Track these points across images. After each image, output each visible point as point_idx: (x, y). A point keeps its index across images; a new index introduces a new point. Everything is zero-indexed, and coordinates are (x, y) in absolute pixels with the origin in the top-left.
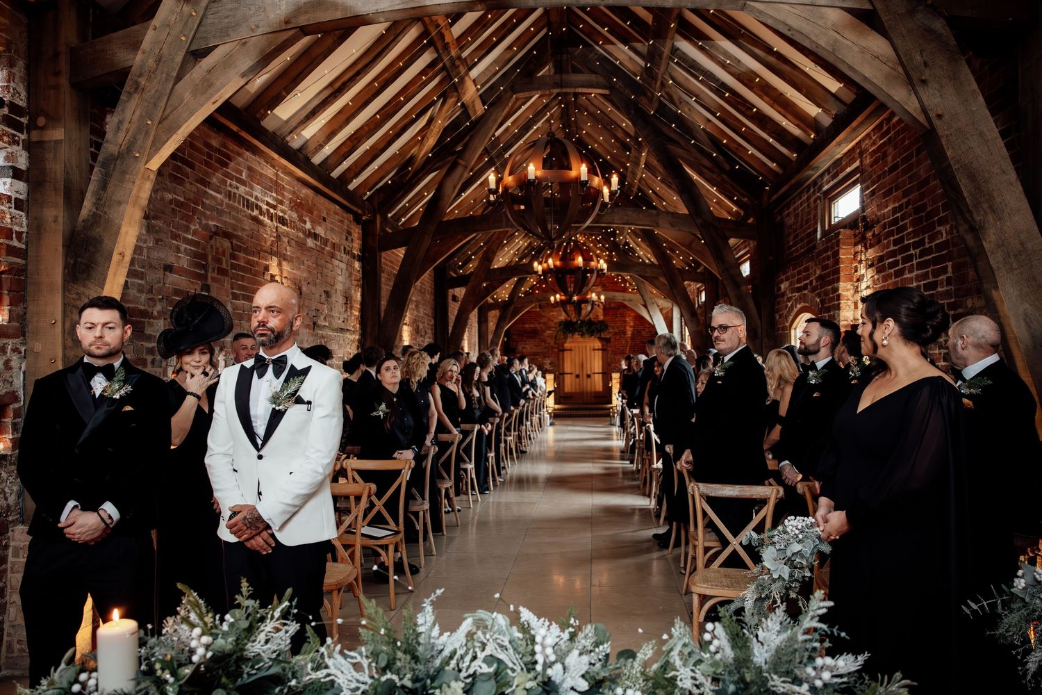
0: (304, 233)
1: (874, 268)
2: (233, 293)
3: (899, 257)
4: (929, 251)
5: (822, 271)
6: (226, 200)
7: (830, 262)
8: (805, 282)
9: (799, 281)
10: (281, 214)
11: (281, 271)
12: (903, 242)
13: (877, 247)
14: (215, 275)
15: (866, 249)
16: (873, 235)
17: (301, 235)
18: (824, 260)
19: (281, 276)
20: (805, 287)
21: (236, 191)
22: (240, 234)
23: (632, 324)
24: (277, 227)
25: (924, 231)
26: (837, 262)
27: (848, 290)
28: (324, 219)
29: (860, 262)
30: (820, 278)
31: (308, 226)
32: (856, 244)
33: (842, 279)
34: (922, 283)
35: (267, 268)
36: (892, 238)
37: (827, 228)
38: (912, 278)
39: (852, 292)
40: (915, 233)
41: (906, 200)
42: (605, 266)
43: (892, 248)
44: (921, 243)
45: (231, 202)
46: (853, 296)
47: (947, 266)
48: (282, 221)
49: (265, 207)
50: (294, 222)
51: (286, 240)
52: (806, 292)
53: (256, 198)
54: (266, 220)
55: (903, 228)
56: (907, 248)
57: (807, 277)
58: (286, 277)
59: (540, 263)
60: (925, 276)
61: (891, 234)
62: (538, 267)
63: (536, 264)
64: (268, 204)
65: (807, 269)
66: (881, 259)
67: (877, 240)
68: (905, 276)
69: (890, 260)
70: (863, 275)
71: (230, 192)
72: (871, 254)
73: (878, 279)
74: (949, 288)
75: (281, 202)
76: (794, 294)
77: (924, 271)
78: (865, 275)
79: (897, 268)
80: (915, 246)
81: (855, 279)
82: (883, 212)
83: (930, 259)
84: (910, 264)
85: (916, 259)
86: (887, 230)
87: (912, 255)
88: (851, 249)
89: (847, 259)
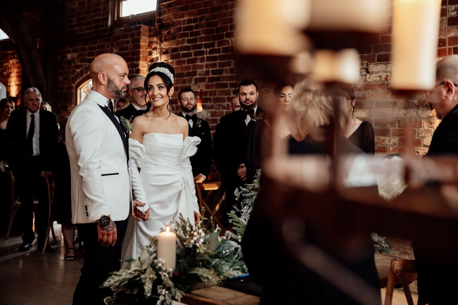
1: (168, 55)
3: (192, 51)
4: (218, 51)
7: (130, 45)
12: (197, 42)
13: (172, 42)
15: (161, 41)
16: (169, 33)
18: (122, 43)
25: (214, 38)
26: (139, 47)
27: (144, 67)
29: (155, 49)
32: (152, 36)
33: (141, 59)
34: (211, 69)
36: (186, 38)
37: (116, 19)
38: (203, 66)
40: (207, 39)
41: (200, 16)
43: (186, 44)
44: (213, 45)
47: (230, 62)
55: (198, 33)
56: (200, 46)
60: (214, 65)
61: (187, 35)
65: (101, 47)
66: (174, 50)
67: (172, 37)
68: (197, 64)
69: (184, 52)
72: (165, 45)
73: (173, 61)
74: (232, 75)
76: (84, 64)
77: (213, 62)
78: (159, 58)
79: (190, 58)
80: (206, 46)
81: (148, 60)
82: (178, 20)
83: (218, 56)
84: (201, 57)
85: (206, 54)
86: (182, 32)
87: (203, 51)
88: (147, 39)
89: (144, 45)
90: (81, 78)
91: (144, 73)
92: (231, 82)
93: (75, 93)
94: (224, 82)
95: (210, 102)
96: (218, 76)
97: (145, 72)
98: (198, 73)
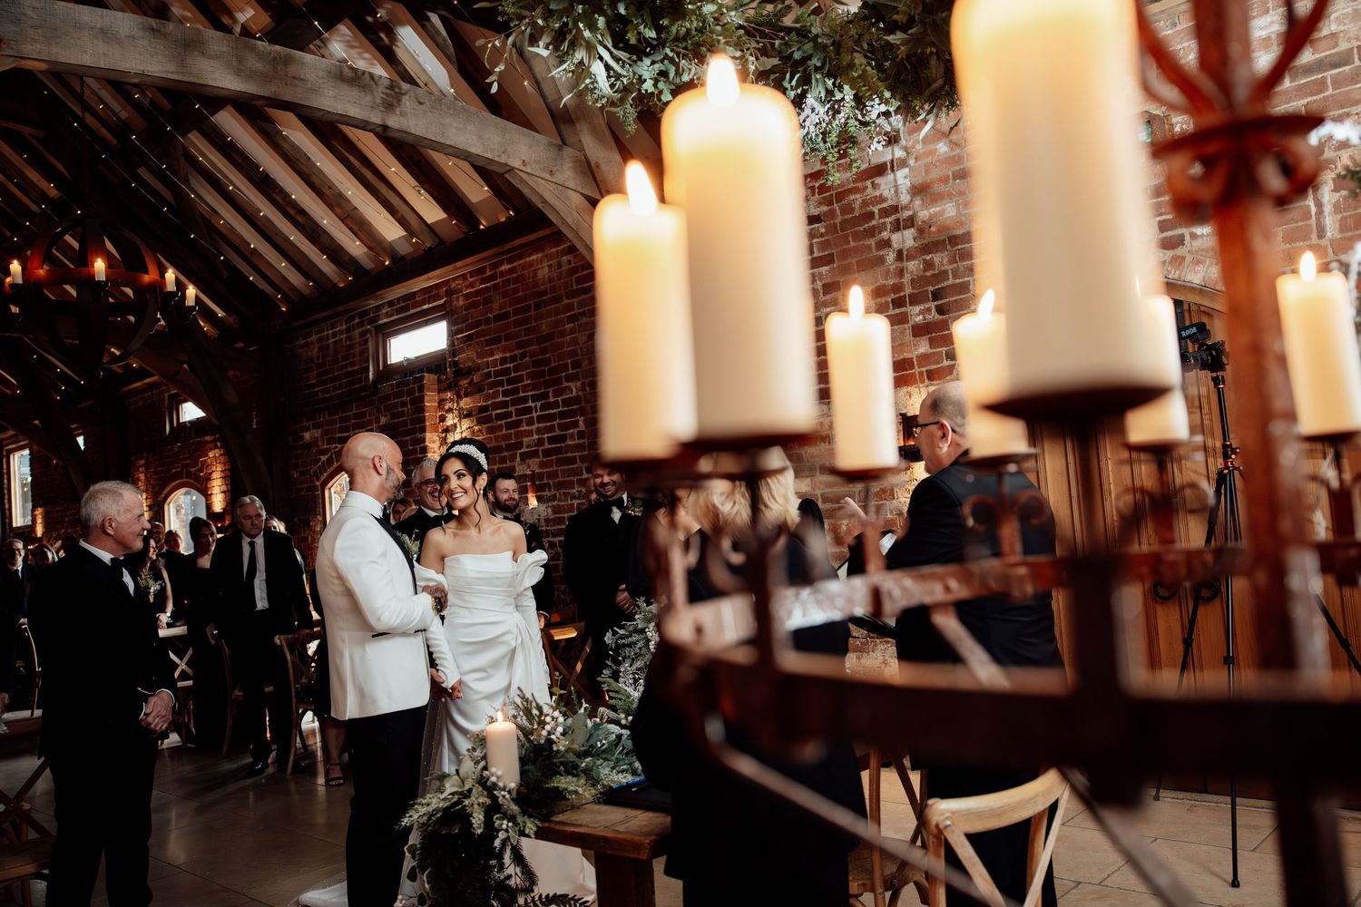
1: (472, 418)
3: (512, 409)
4: (555, 405)
5: (392, 418)
7: (408, 409)
9: (343, 430)
12: (518, 393)
13: (477, 396)
15: (460, 397)
16: (471, 383)
18: (395, 406)
25: (547, 384)
26: (422, 409)
27: (434, 442)
29: (450, 411)
32: (442, 391)
33: (427, 431)
34: (546, 435)
36: (501, 389)
37: (381, 368)
38: (531, 431)
39: (437, 443)
40: (534, 387)
41: (521, 351)
43: (501, 398)
44: (545, 396)
47: (578, 421)
55: (520, 379)
56: (525, 400)
60: (551, 429)
61: (501, 383)
65: (360, 415)
66: (482, 409)
67: (476, 389)
68: (522, 429)
69: (499, 411)
70: (455, 426)
72: (466, 403)
73: (480, 431)
74: (581, 441)
76: (333, 446)
77: (549, 424)
78: (458, 425)
79: (509, 420)
80: (534, 398)
81: (440, 430)
82: (485, 360)
83: (555, 413)
84: (528, 416)
85: (536, 412)
86: (493, 379)
87: (531, 407)
88: (435, 395)
89: (432, 407)
90: (329, 471)
91: (434, 452)
92: (581, 454)
93: (320, 496)
94: (570, 455)
95: (550, 490)
96: (559, 445)
97: (436, 450)
98: (525, 444)
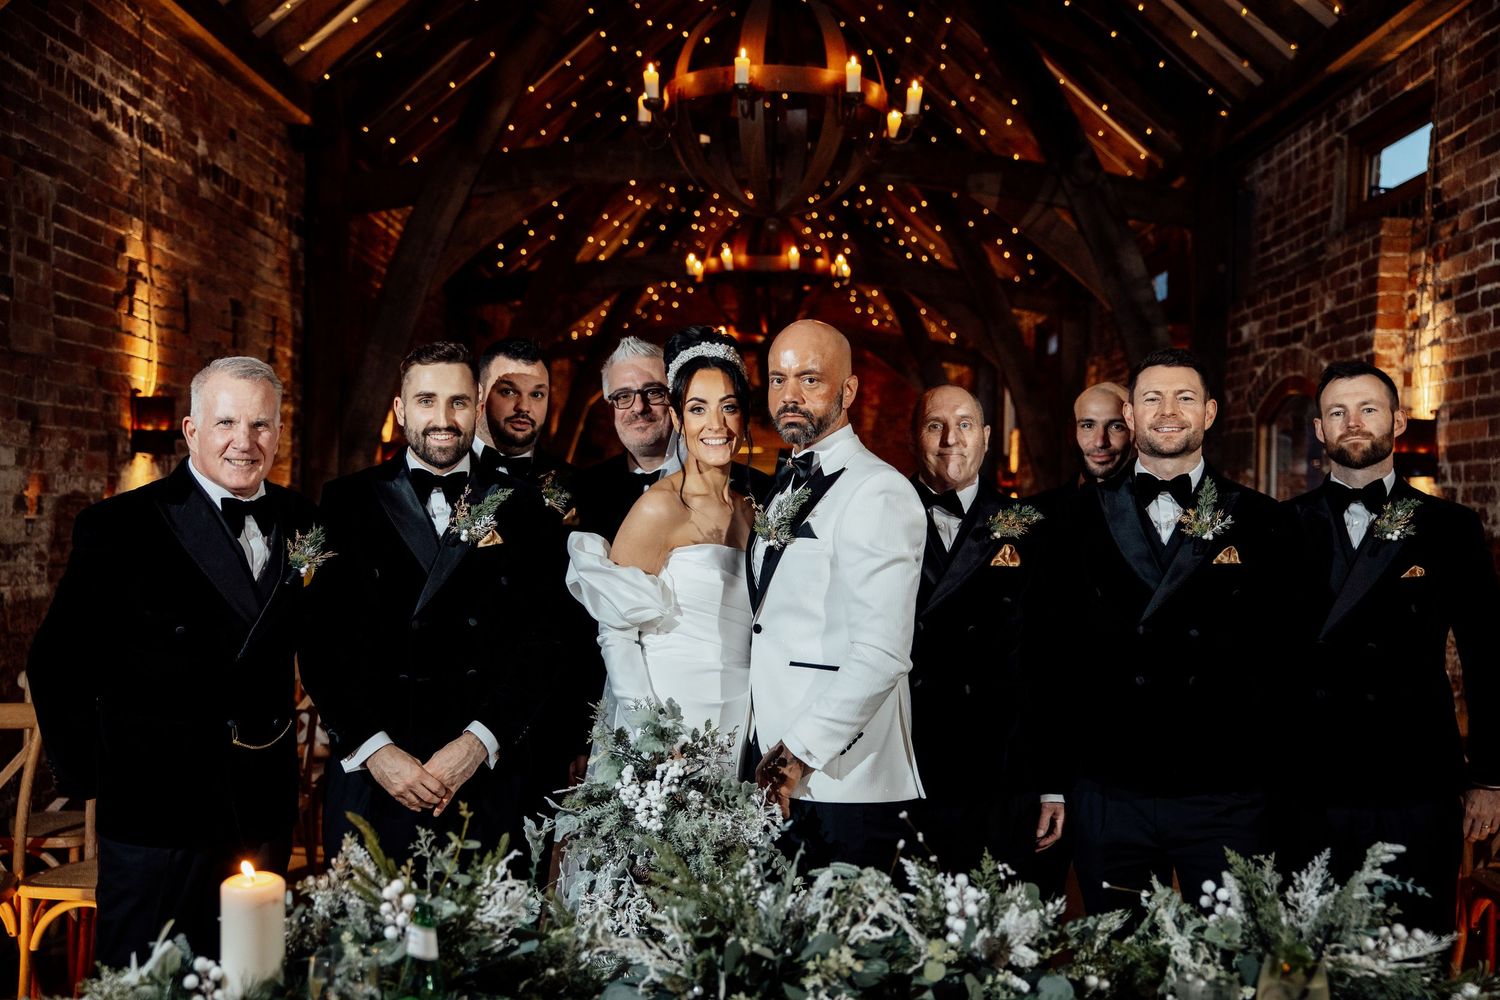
0: (194, 164)
1: (1451, 301)
2: (58, 300)
5: (1338, 302)
6: (44, 84)
7: (1358, 283)
8: (1299, 325)
9: (1283, 322)
10: (149, 120)
11: (149, 251)
13: (1461, 255)
14: (23, 255)
15: (1437, 260)
16: (1454, 232)
17: (188, 170)
18: (1343, 278)
19: (150, 265)
20: (1297, 336)
21: (62, 62)
22: (70, 162)
23: (876, 401)
24: (141, 151)
26: (1373, 285)
27: (1392, 346)
28: (233, 135)
29: (1423, 286)
30: (1330, 319)
31: (201, 148)
32: (1415, 249)
33: (1380, 321)
35: (121, 244)
39: (1400, 350)
42: (846, 270)
43: (1493, 262)
45: (53, 89)
46: (1402, 358)
48: (150, 135)
49: (118, 102)
50: (175, 138)
51: (158, 180)
52: (1299, 346)
53: (102, 81)
54: (120, 133)
57: (1303, 314)
58: (158, 267)
59: (701, 257)
61: (1495, 232)
62: (695, 265)
63: (691, 258)
64: (124, 95)
65: (1304, 297)
66: (1467, 283)
67: (1460, 243)
69: (1488, 287)
70: (1428, 316)
71: (51, 64)
72: (1445, 272)
73: (1459, 326)
75: (148, 92)
76: (1271, 350)
78: (1431, 316)
81: (1408, 324)
82: (1477, 184)
86: (1485, 223)
88: (1404, 258)
89: (1394, 279)
91: (1393, 366)
93: (1254, 436)
